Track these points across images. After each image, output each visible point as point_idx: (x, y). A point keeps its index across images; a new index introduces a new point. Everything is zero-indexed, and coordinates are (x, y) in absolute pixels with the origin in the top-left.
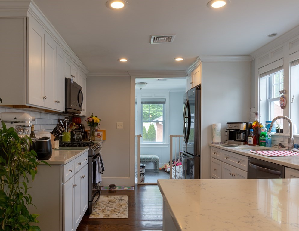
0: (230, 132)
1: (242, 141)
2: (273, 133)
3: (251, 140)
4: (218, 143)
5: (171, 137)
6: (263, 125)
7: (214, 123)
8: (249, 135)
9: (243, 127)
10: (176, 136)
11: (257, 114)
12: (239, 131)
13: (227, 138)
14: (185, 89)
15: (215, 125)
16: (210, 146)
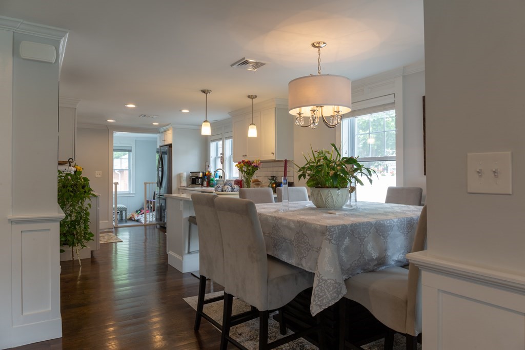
0: (192, 179)
1: (200, 184)
2: (218, 178)
3: (205, 183)
4: (184, 187)
5: (145, 184)
6: (213, 174)
7: (181, 172)
8: (204, 180)
9: (201, 175)
10: (149, 183)
11: (209, 166)
12: (198, 178)
13: (190, 182)
14: (156, 142)
15: (182, 173)
16: (179, 189)
